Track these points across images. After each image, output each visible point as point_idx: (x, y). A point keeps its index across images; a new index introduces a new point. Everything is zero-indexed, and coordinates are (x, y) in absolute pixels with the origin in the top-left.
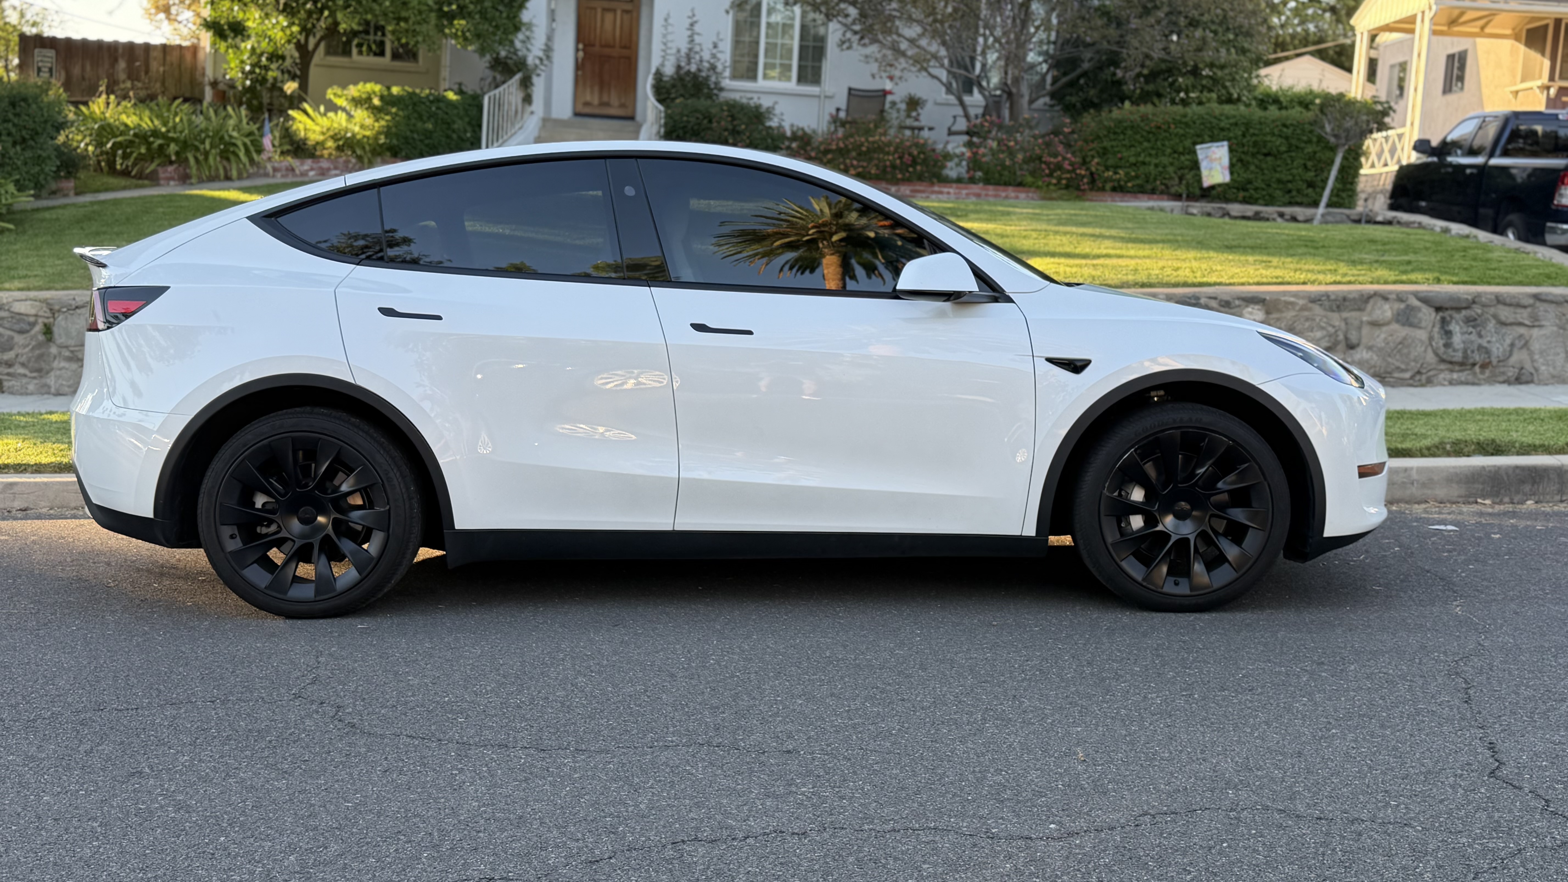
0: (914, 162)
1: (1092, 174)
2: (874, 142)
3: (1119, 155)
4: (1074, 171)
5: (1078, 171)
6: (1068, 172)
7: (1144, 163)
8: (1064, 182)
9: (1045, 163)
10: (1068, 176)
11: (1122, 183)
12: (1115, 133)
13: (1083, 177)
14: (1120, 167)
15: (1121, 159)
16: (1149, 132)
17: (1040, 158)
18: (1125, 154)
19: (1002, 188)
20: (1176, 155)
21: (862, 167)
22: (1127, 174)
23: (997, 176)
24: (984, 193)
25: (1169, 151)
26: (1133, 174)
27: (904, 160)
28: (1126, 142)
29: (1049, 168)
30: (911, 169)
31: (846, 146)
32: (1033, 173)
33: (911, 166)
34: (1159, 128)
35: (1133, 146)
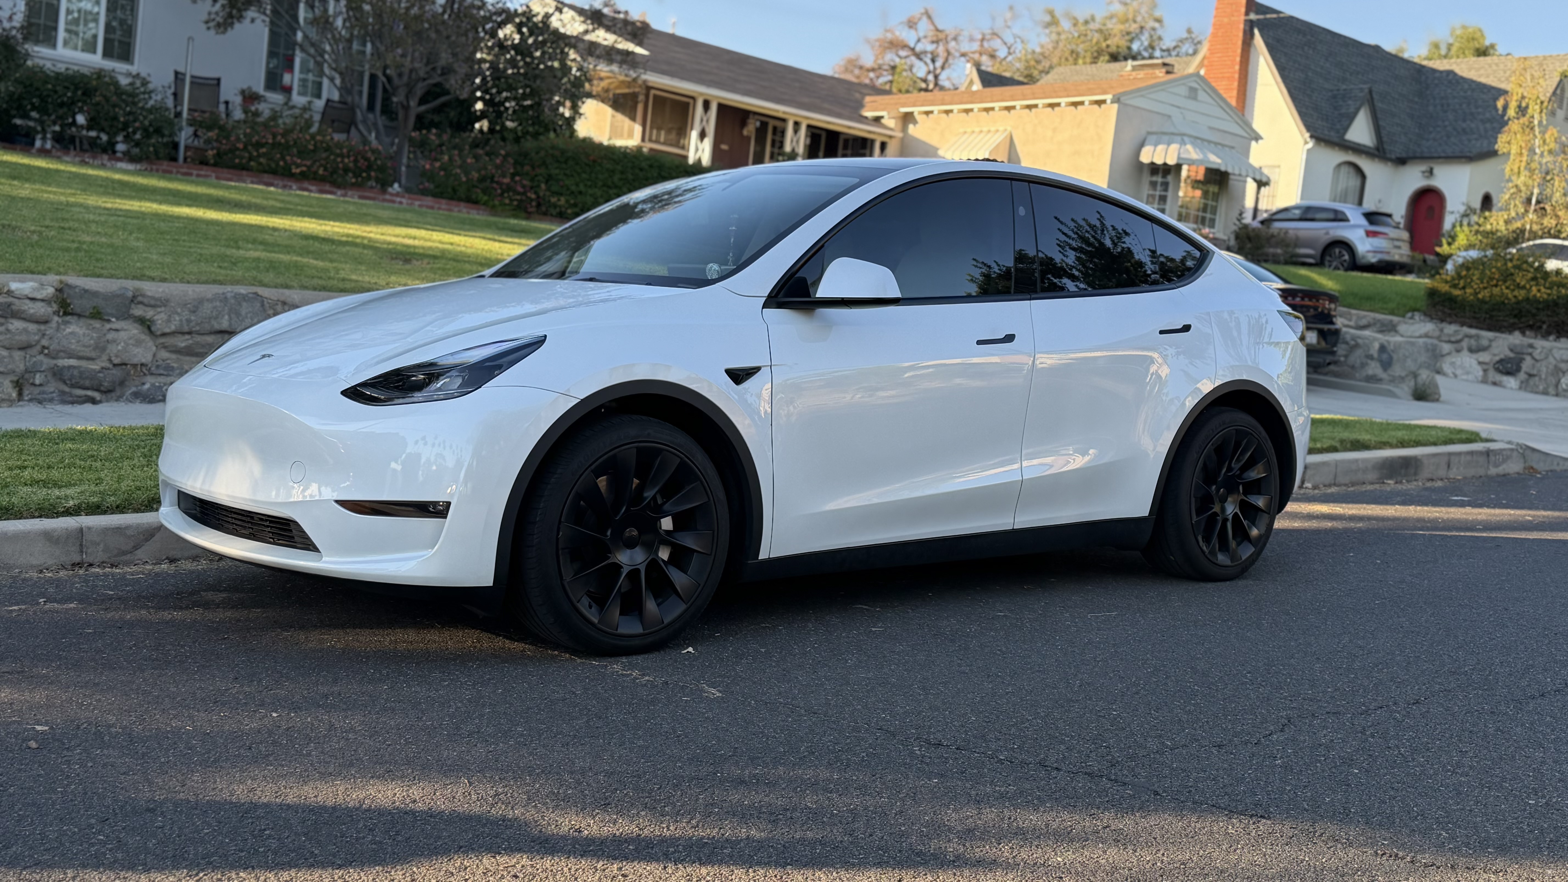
0: (369, 168)
1: (538, 197)
2: (322, 142)
3: (561, 183)
4: (524, 193)
5: (529, 194)
6: (519, 193)
7: (580, 193)
8: (515, 203)
9: (497, 183)
10: (518, 197)
11: (563, 209)
12: (558, 161)
13: (532, 200)
14: (561, 194)
15: (562, 187)
16: (586, 165)
17: (492, 178)
18: (567, 182)
19: (454, 203)
20: (605, 189)
21: (305, 166)
22: (567, 201)
23: (450, 190)
24: (437, 206)
25: (600, 183)
26: (572, 202)
27: (359, 165)
28: (568, 172)
29: (501, 188)
30: (364, 175)
31: (287, 142)
32: (485, 192)
33: (365, 171)
34: (594, 161)
35: (572, 176)
